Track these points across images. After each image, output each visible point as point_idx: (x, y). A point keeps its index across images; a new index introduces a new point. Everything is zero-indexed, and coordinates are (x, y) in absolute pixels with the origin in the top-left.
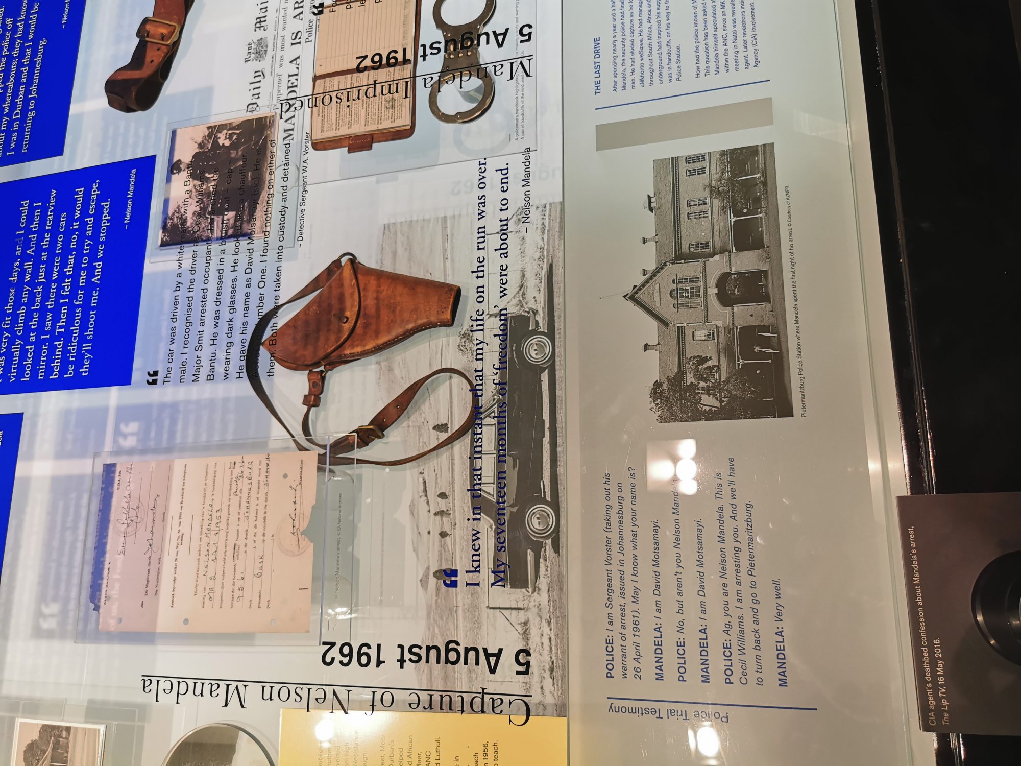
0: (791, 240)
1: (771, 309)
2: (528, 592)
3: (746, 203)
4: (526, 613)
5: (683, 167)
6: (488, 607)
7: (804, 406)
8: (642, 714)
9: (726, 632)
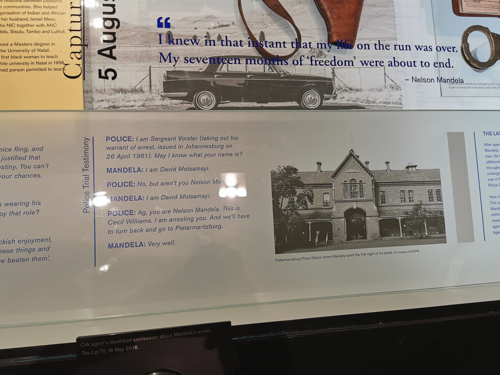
0: (385, 253)
1: (342, 241)
2: (161, 93)
3: (409, 226)
4: (148, 91)
5: (434, 188)
6: (151, 67)
7: (282, 260)
8: (85, 159)
9: (140, 212)
